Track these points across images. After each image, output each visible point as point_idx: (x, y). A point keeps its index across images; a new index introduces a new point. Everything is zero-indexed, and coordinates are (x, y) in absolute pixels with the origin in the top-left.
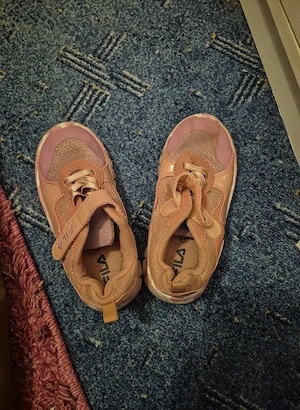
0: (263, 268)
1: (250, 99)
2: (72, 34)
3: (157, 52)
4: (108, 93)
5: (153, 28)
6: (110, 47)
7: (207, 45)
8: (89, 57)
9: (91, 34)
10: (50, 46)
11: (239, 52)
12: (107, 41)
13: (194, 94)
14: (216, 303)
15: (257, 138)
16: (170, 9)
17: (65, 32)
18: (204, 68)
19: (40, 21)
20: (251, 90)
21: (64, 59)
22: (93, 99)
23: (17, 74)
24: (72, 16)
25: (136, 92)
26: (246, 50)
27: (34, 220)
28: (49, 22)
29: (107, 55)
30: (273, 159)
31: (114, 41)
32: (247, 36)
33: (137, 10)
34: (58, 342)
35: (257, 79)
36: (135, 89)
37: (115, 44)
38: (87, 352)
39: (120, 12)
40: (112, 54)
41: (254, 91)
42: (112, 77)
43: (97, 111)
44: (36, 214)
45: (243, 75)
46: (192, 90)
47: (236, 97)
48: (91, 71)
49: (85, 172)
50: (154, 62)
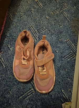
0: (50, 106)
1: (69, 59)
2: (35, 23)
3: (52, 37)
4: (36, 41)
5: (54, 31)
6: (42, 30)
7: (65, 41)
8: (36, 30)
9: (39, 25)
10: (29, 23)
11: (72, 46)
12: (42, 29)
13: (56, 51)
15: (66, 70)
16: (61, 28)
17: (34, 22)
18: (62, 46)
19: (30, 17)
20: (70, 57)
21: (30, 28)
23: (18, 26)
24: (37, 19)
26: (74, 47)
27: (2, 62)
29: (40, 32)
30: (67, 78)
31: (44, 29)
32: (76, 43)
33: (53, 25)
35: (73, 55)
37: (44, 30)
39: (49, 24)
40: (42, 32)
41: (71, 58)
42: (39, 37)
45: (70, 53)
46: (56, 50)
47: (66, 57)
48: (35, 34)
50: (50, 39)
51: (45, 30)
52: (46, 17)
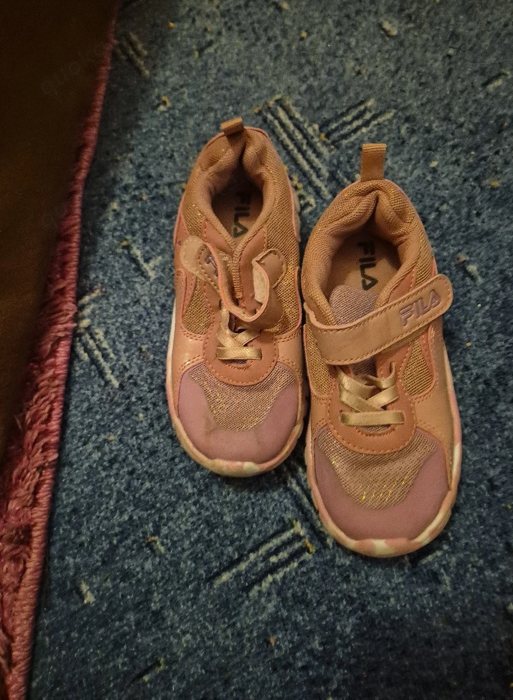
0: (428, 643)
2: (304, 79)
3: (434, 164)
4: (312, 201)
5: (447, 119)
6: (356, 124)
8: (312, 130)
10: (259, 86)
12: (355, 113)
13: (462, 267)
14: (311, 652)
16: (498, 96)
17: (294, 72)
18: (507, 227)
19: (264, 40)
21: (270, 117)
23: (187, 111)
24: (319, 50)
27: (97, 352)
28: (278, 47)
29: (345, 137)
31: (368, 116)
33: (435, 78)
34: (34, 561)
37: (367, 124)
38: (68, 601)
39: (402, 72)
40: (353, 138)
42: (333, 177)
44: (105, 345)
46: (463, 257)
48: (304, 154)
50: (419, 179)
51: (374, 117)
52: (380, 26)
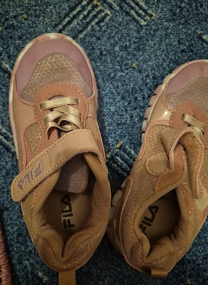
4: (109, 12)
13: (200, 37)
22: (91, 15)
25: (140, 19)
36: (139, 15)
43: (93, 29)
46: (199, 32)
49: (68, 100)
